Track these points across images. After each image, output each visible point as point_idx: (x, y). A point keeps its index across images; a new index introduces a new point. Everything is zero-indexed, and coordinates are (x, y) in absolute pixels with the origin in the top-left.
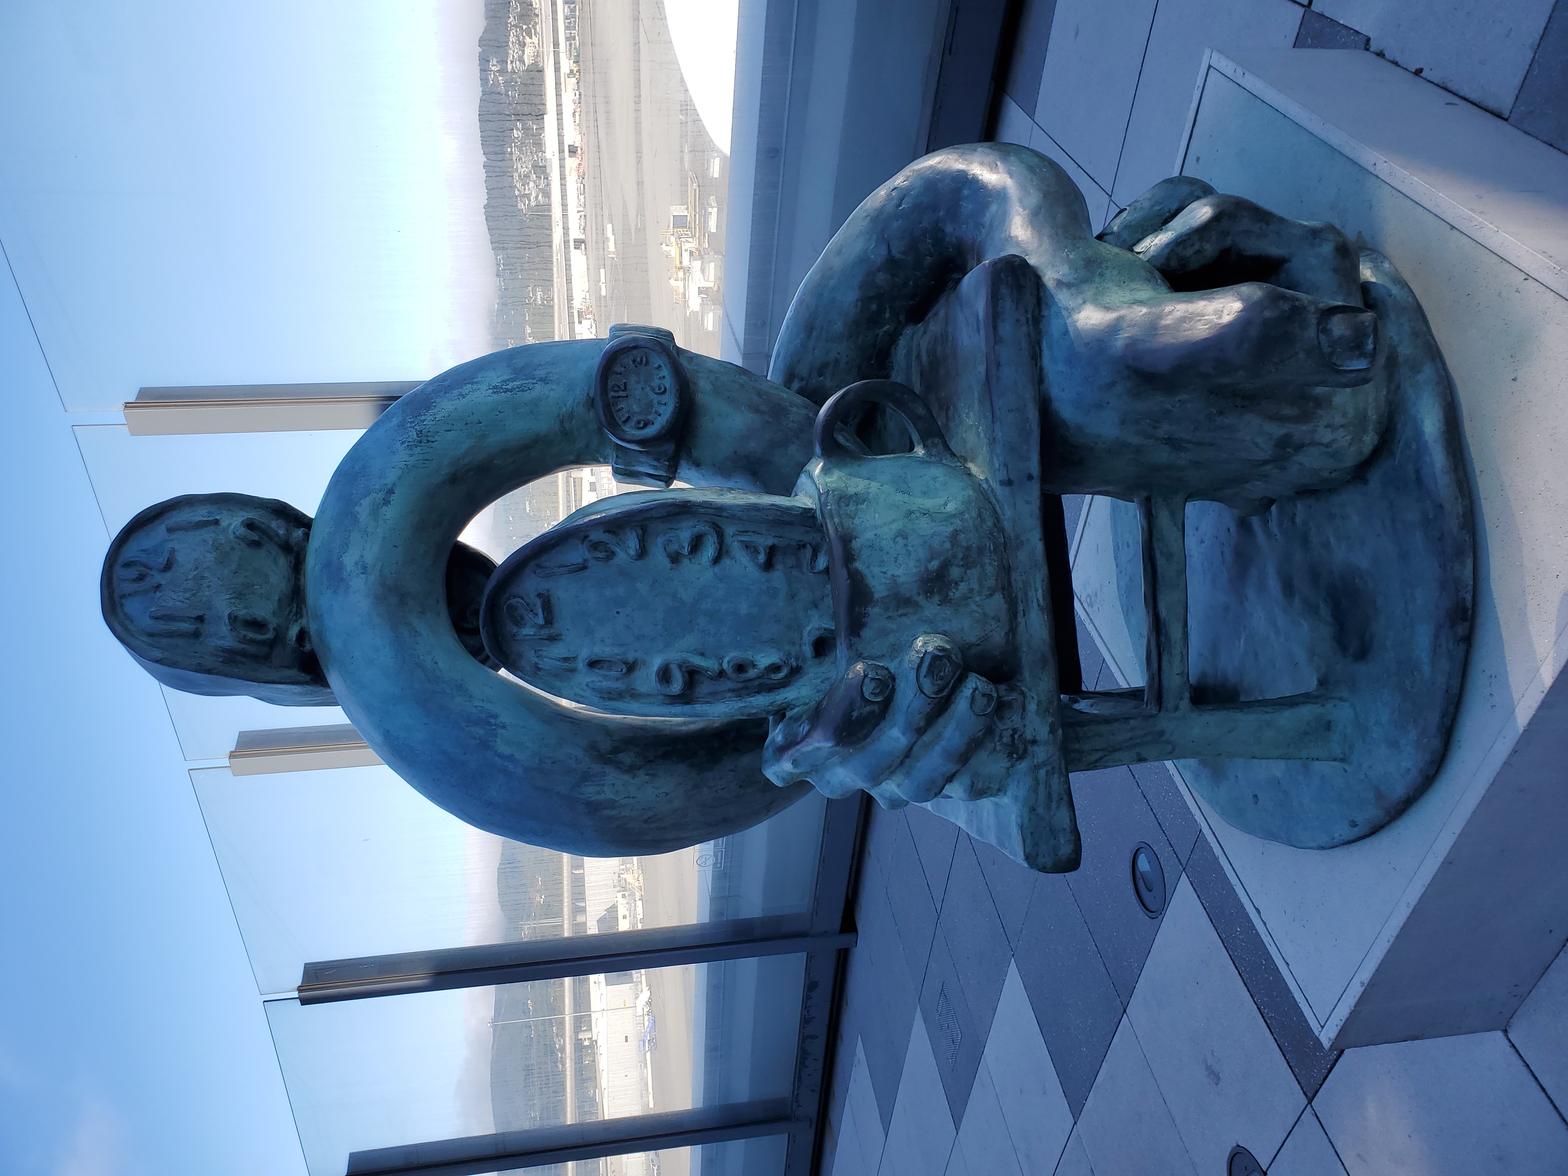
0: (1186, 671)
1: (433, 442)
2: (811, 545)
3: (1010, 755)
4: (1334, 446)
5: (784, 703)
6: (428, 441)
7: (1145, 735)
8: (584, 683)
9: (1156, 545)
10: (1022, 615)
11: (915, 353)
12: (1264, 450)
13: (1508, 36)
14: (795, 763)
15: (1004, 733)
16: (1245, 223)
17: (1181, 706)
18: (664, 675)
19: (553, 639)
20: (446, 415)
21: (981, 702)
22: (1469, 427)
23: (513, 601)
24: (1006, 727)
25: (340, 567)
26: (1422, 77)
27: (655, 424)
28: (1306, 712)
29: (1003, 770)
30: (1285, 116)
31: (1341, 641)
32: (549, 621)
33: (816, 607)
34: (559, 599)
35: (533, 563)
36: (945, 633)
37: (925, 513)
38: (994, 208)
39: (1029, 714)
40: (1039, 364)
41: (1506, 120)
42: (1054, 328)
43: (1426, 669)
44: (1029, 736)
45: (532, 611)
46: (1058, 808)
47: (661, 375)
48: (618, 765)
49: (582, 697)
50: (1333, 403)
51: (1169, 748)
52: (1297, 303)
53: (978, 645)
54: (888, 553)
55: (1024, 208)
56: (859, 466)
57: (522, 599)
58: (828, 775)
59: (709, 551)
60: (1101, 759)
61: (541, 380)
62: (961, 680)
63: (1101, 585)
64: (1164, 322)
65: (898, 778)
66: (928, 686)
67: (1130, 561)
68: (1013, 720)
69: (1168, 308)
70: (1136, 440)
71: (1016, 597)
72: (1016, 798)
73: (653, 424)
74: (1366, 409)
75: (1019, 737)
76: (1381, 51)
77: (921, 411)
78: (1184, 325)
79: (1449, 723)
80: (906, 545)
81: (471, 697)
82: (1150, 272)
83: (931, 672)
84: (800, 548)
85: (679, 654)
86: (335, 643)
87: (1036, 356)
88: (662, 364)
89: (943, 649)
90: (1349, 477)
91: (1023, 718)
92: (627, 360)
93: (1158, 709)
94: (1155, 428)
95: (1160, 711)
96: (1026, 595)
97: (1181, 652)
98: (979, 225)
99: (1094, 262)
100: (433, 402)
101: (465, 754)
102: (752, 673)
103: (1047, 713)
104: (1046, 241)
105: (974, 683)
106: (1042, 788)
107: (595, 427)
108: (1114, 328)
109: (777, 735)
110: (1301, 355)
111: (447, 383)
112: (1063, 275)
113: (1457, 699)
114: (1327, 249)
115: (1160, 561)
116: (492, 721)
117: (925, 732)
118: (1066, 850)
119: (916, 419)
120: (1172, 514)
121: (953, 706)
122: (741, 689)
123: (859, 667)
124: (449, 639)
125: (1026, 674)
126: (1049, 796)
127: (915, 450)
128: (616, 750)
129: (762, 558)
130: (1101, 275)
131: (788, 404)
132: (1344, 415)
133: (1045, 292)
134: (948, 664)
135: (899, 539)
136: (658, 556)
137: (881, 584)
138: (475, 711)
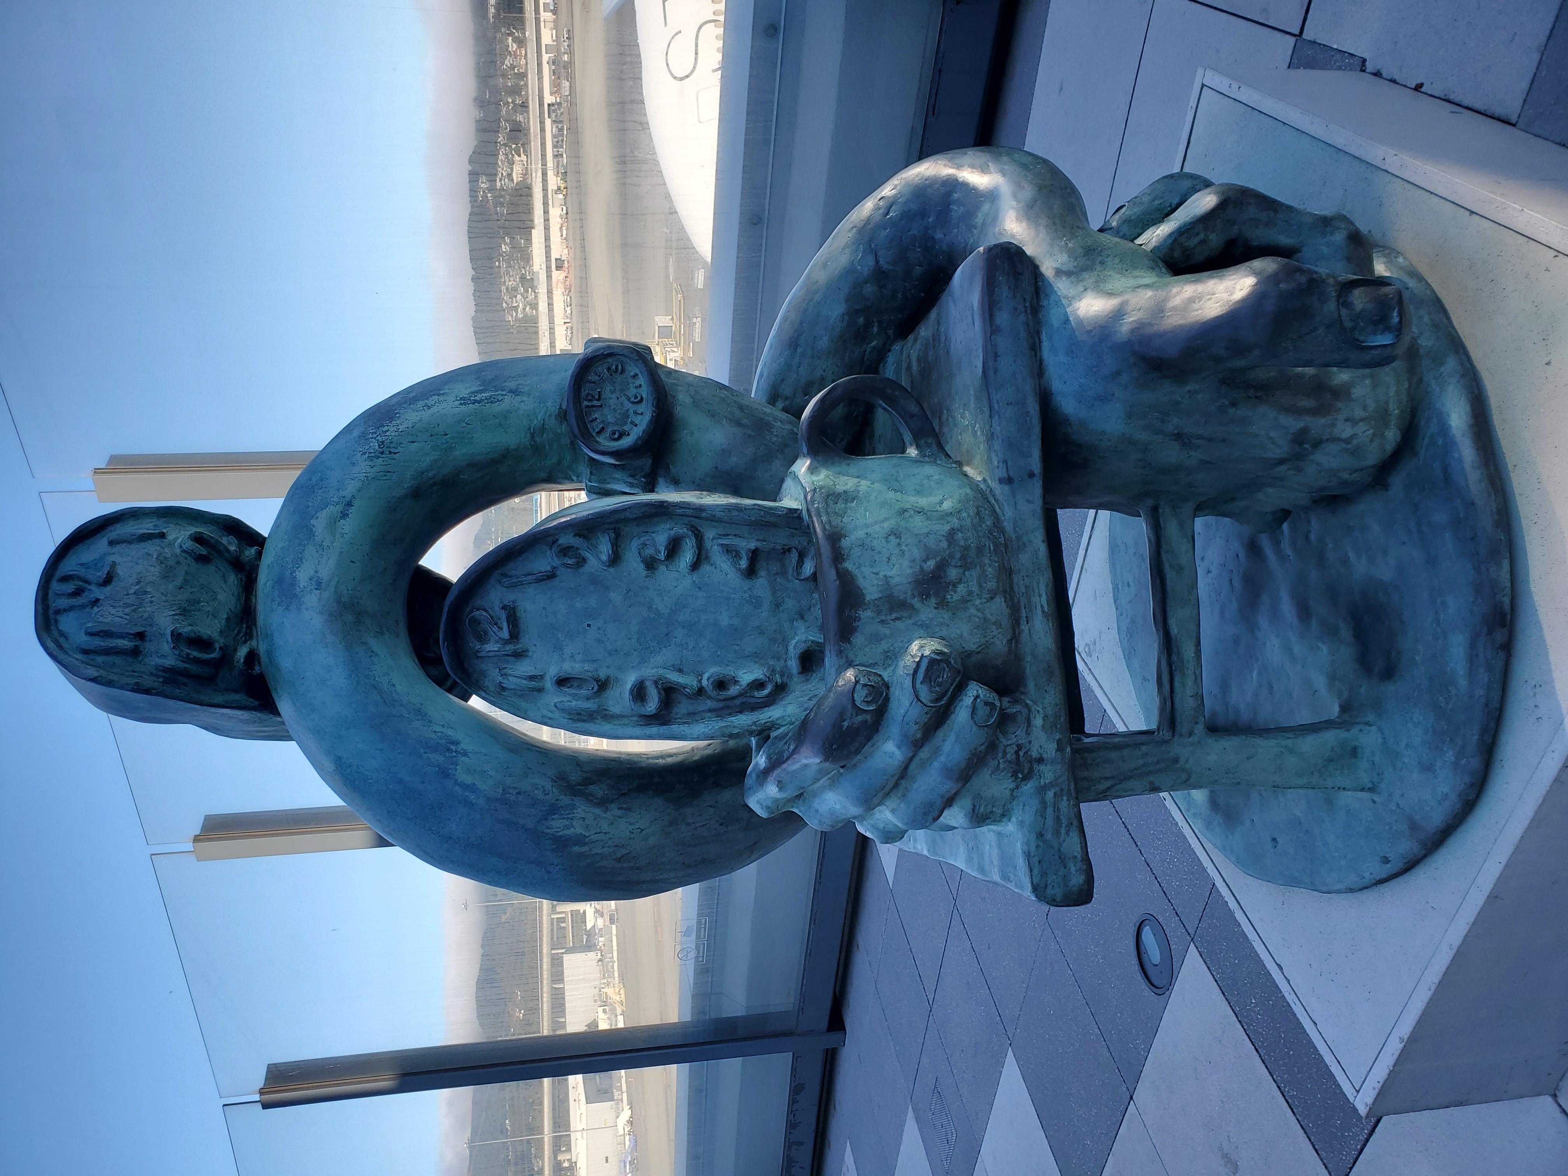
0: (1200, 693)
1: (395, 453)
2: (797, 549)
3: (1014, 775)
4: (1355, 442)
5: (770, 722)
6: (390, 452)
7: (1158, 762)
8: (553, 704)
9: (1164, 557)
10: (1025, 623)
11: (904, 365)
12: (1280, 448)
13: (1512, 40)
14: (781, 785)
15: (1008, 749)
16: (1252, 211)
17: (1196, 731)
18: (639, 693)
19: (519, 655)
20: (411, 426)
21: (982, 711)
22: (1496, 420)
23: (477, 613)
24: (1009, 742)
25: (293, 582)
26: (1422, 92)
27: (631, 435)
28: (1330, 737)
29: (1008, 792)
30: (1285, 123)
31: (1364, 661)
32: (515, 636)
33: (802, 618)
34: (525, 611)
35: (498, 572)
36: (942, 638)
37: (920, 511)
38: (986, 207)
39: (1035, 729)
40: (1038, 355)
41: (1514, 125)
42: (1054, 318)
43: (1463, 683)
44: (1034, 754)
45: (496, 624)
46: (1067, 833)
47: (637, 384)
48: (589, 798)
49: (550, 718)
50: (1353, 396)
51: (1184, 776)
52: (1315, 276)
53: (979, 652)
54: (880, 552)
55: (1018, 201)
56: (848, 465)
57: (486, 611)
58: (816, 804)
59: (687, 556)
60: (1112, 786)
61: (511, 391)
62: (960, 688)
63: (1100, 632)
64: (1171, 304)
65: (893, 802)
66: (925, 693)
67: (1130, 602)
68: (1016, 735)
69: (1175, 290)
70: (1143, 436)
71: (1019, 602)
72: (1021, 823)
73: (629, 434)
74: (1387, 403)
75: (1025, 753)
76: (1378, 71)
77: (913, 408)
78: (1194, 305)
79: (1490, 740)
80: (899, 544)
81: (430, 721)
82: (1153, 261)
83: (928, 678)
84: (785, 552)
85: (655, 670)
86: (285, 663)
87: (1035, 347)
88: (638, 372)
89: (940, 653)
90: (1370, 479)
91: (1028, 734)
92: (602, 369)
93: (1171, 734)
94: (1163, 421)
95: (1173, 736)
96: (1029, 600)
97: (1195, 673)
98: (971, 228)
99: (1094, 250)
100: (397, 413)
101: (423, 782)
102: (733, 690)
103: (1054, 729)
104: (1043, 231)
105: (974, 690)
106: (1050, 811)
107: (568, 441)
108: (1118, 314)
109: (760, 760)
110: (1321, 331)
111: (412, 395)
112: (1062, 264)
113: (1498, 713)
114: (1339, 237)
115: (1170, 575)
116: (453, 747)
117: (921, 746)
118: (1077, 880)
119: (907, 417)
120: (1181, 525)
121: (953, 716)
122: (722, 709)
123: (850, 674)
124: (408, 663)
125: (1031, 685)
126: (1058, 820)
127: (907, 452)
128: (587, 782)
129: (744, 563)
130: (1102, 263)
131: (771, 419)
132: (1365, 408)
133: (1043, 281)
134: (947, 669)
135: (892, 538)
136: (633, 563)
137: (873, 586)
138: (433, 736)
